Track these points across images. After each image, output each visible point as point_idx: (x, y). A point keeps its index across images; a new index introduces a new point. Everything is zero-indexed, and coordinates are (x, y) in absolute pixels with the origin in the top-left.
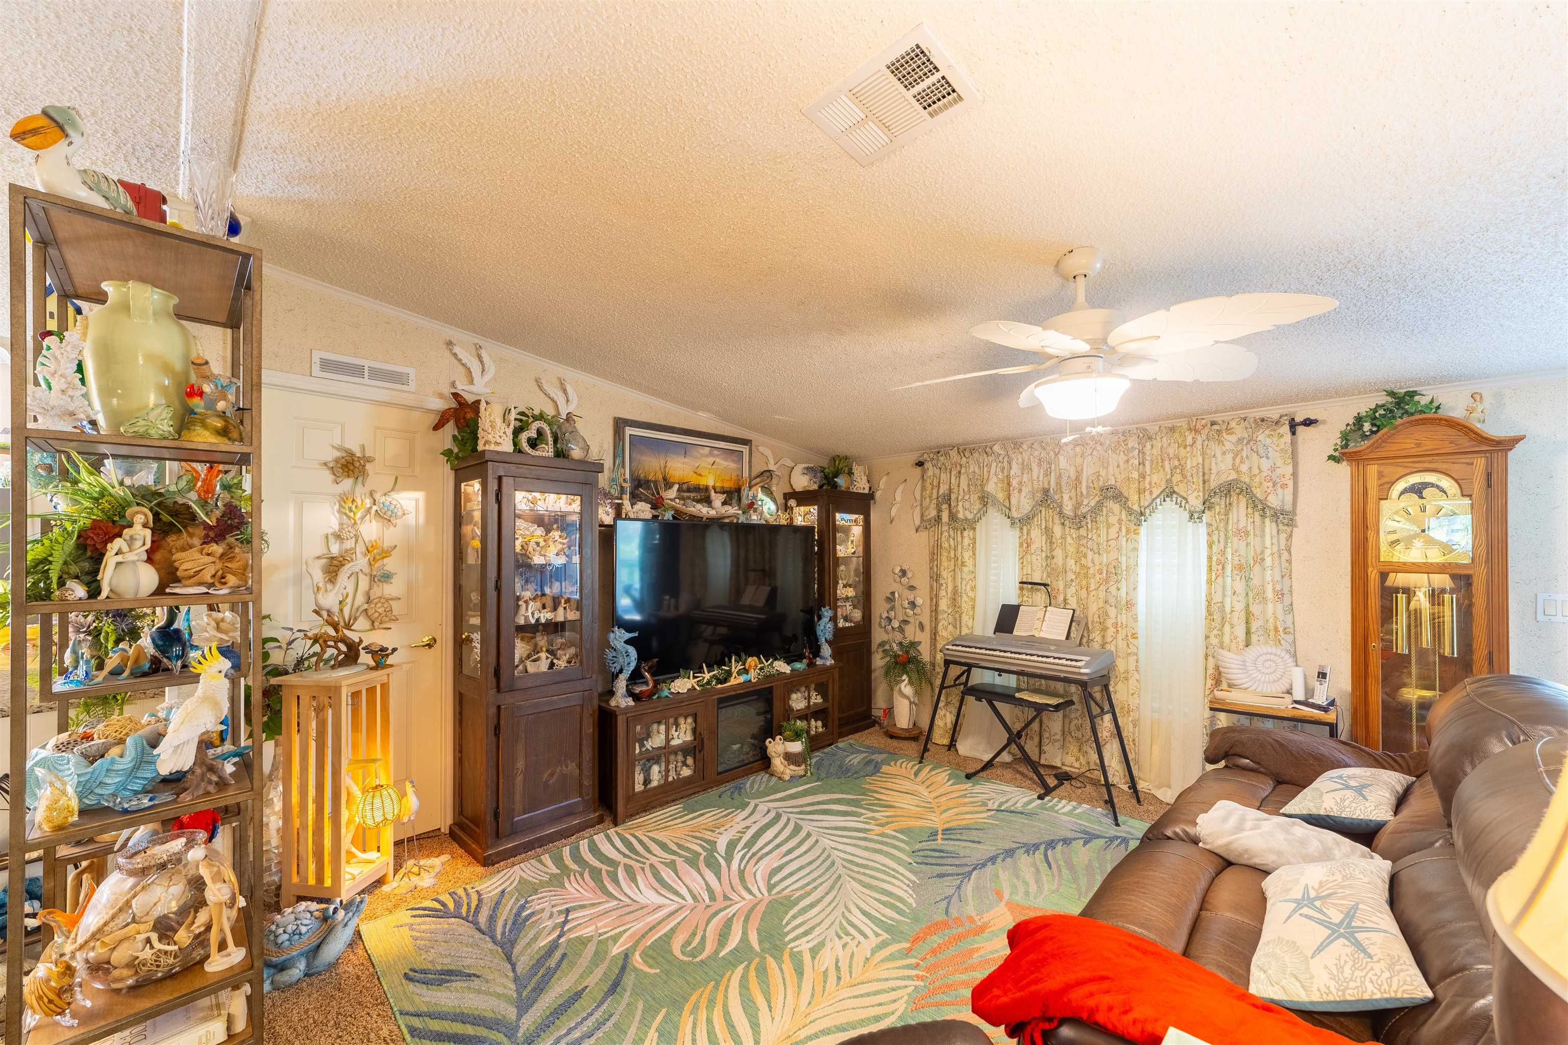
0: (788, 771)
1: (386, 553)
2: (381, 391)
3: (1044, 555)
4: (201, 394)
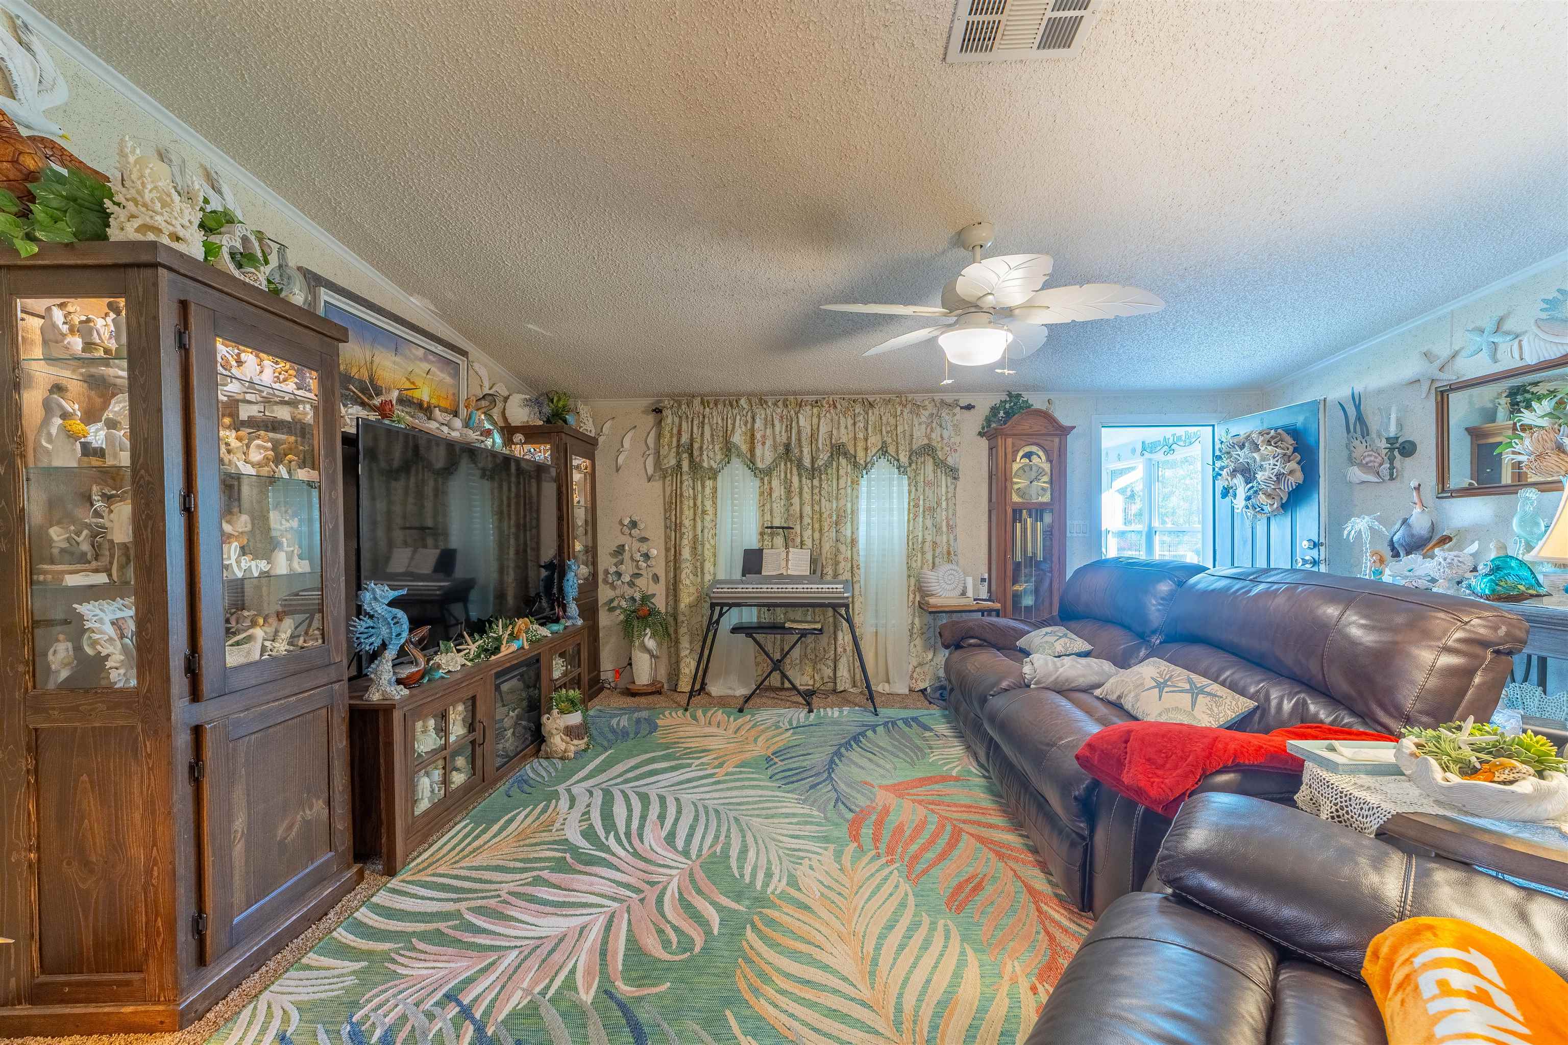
0: (573, 748)
3: (783, 502)
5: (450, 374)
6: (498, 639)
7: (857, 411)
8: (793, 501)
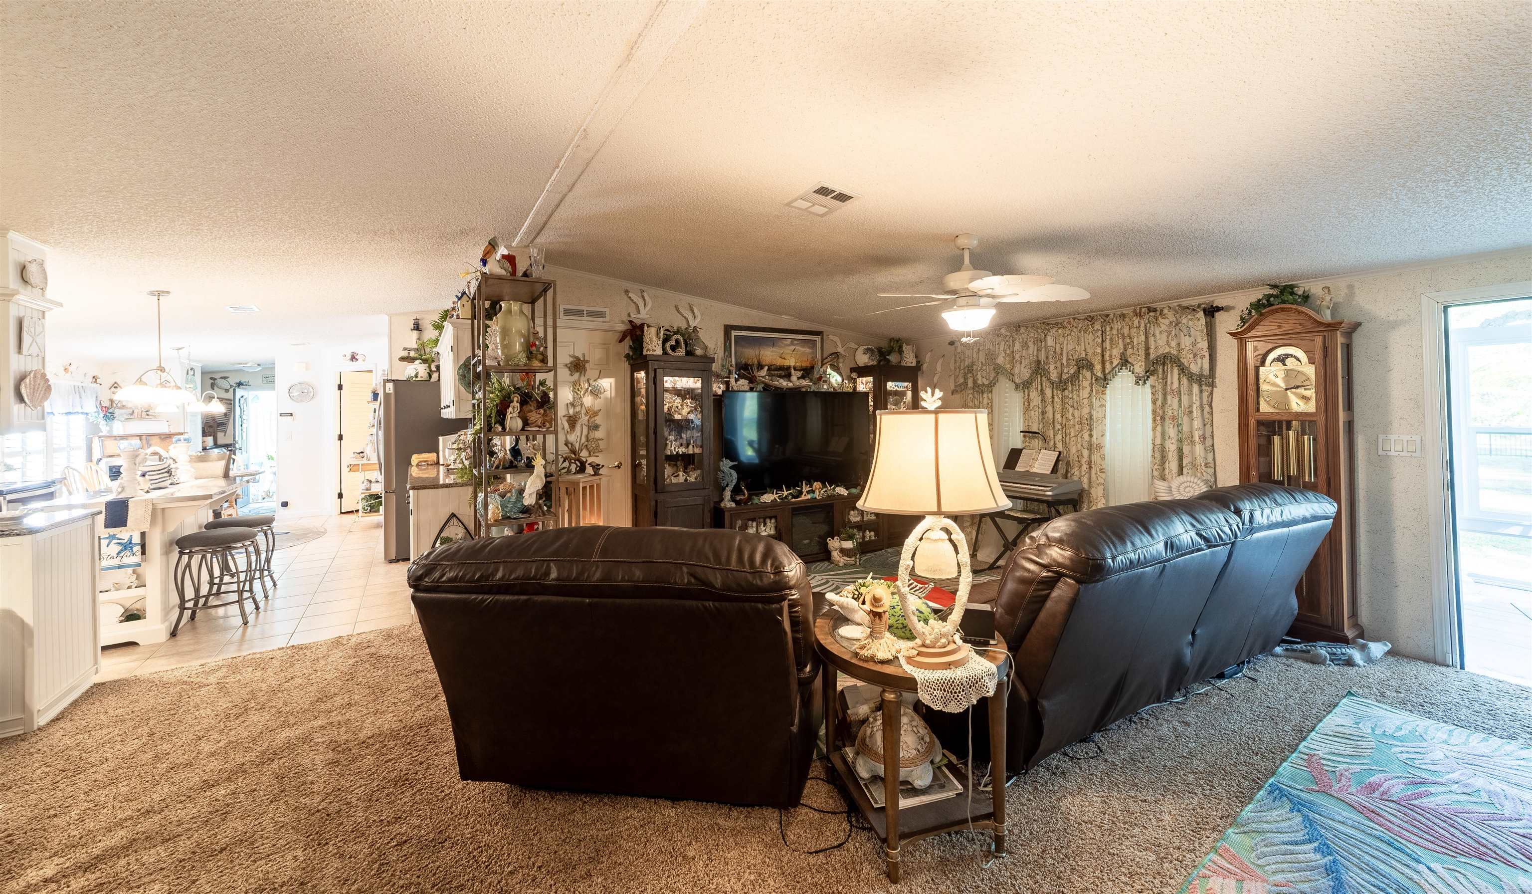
0: (842, 560)
1: (596, 414)
2: (593, 323)
3: (1040, 411)
4: (535, 345)
5: (809, 348)
6: (801, 493)
7: (1096, 328)
8: (1047, 409)
